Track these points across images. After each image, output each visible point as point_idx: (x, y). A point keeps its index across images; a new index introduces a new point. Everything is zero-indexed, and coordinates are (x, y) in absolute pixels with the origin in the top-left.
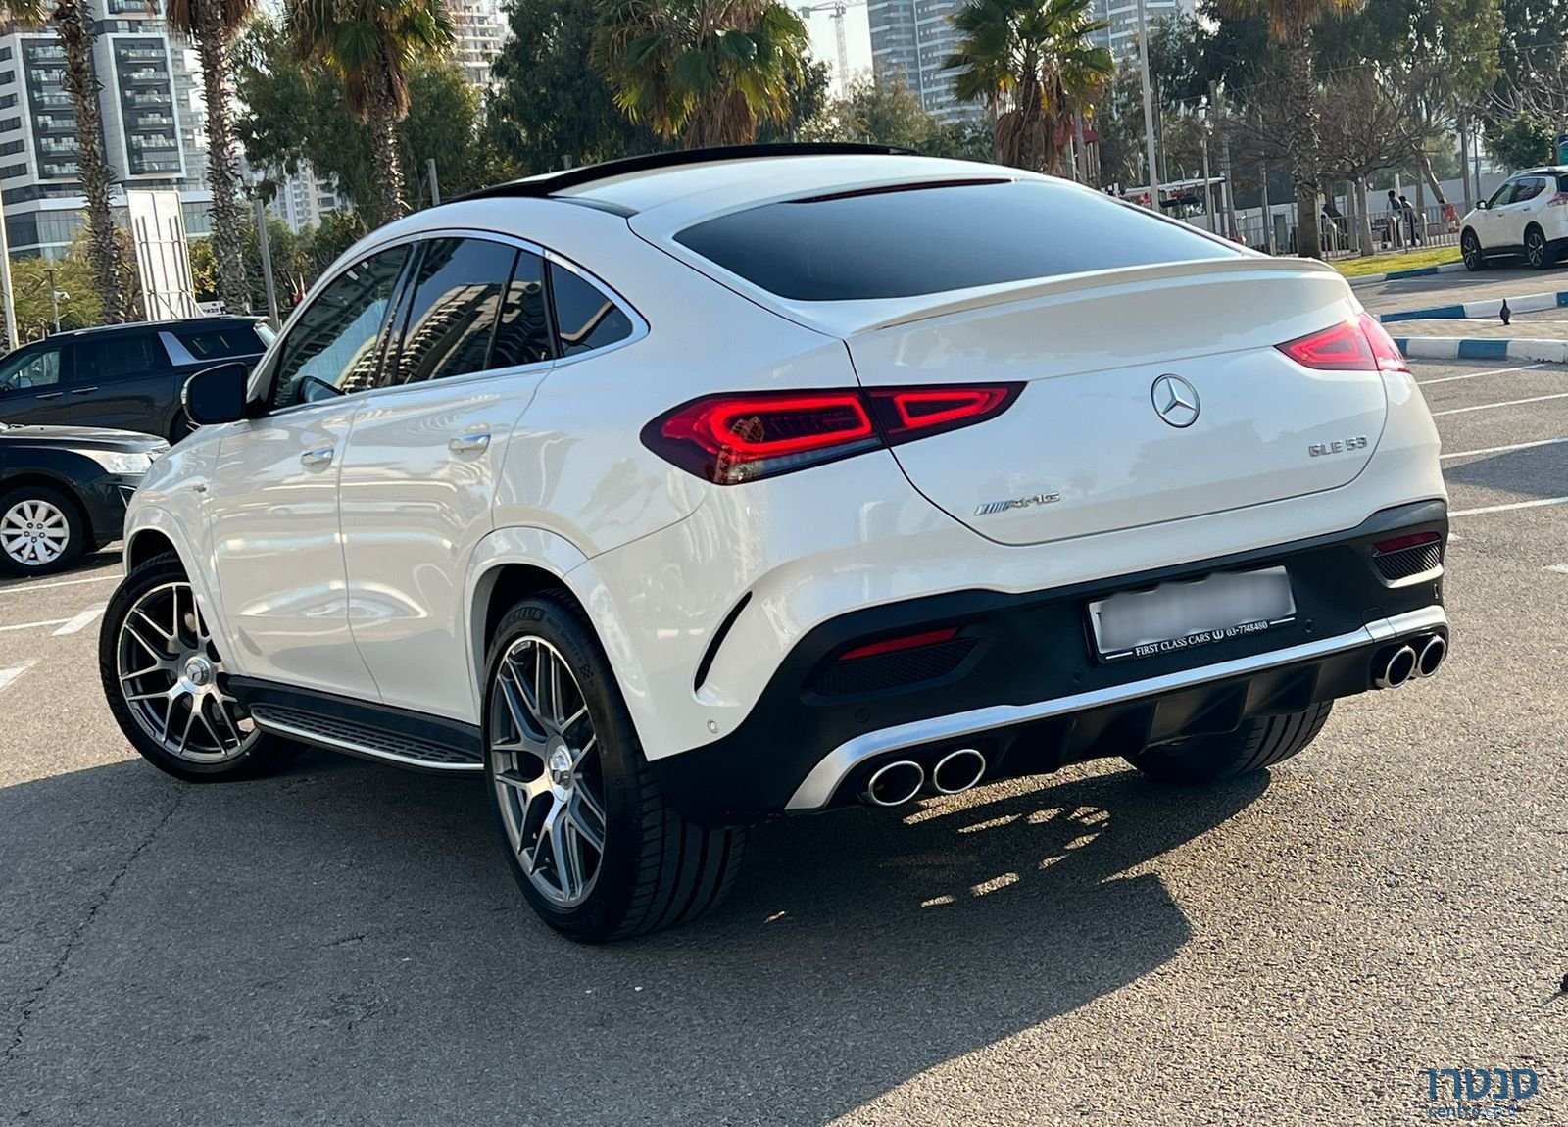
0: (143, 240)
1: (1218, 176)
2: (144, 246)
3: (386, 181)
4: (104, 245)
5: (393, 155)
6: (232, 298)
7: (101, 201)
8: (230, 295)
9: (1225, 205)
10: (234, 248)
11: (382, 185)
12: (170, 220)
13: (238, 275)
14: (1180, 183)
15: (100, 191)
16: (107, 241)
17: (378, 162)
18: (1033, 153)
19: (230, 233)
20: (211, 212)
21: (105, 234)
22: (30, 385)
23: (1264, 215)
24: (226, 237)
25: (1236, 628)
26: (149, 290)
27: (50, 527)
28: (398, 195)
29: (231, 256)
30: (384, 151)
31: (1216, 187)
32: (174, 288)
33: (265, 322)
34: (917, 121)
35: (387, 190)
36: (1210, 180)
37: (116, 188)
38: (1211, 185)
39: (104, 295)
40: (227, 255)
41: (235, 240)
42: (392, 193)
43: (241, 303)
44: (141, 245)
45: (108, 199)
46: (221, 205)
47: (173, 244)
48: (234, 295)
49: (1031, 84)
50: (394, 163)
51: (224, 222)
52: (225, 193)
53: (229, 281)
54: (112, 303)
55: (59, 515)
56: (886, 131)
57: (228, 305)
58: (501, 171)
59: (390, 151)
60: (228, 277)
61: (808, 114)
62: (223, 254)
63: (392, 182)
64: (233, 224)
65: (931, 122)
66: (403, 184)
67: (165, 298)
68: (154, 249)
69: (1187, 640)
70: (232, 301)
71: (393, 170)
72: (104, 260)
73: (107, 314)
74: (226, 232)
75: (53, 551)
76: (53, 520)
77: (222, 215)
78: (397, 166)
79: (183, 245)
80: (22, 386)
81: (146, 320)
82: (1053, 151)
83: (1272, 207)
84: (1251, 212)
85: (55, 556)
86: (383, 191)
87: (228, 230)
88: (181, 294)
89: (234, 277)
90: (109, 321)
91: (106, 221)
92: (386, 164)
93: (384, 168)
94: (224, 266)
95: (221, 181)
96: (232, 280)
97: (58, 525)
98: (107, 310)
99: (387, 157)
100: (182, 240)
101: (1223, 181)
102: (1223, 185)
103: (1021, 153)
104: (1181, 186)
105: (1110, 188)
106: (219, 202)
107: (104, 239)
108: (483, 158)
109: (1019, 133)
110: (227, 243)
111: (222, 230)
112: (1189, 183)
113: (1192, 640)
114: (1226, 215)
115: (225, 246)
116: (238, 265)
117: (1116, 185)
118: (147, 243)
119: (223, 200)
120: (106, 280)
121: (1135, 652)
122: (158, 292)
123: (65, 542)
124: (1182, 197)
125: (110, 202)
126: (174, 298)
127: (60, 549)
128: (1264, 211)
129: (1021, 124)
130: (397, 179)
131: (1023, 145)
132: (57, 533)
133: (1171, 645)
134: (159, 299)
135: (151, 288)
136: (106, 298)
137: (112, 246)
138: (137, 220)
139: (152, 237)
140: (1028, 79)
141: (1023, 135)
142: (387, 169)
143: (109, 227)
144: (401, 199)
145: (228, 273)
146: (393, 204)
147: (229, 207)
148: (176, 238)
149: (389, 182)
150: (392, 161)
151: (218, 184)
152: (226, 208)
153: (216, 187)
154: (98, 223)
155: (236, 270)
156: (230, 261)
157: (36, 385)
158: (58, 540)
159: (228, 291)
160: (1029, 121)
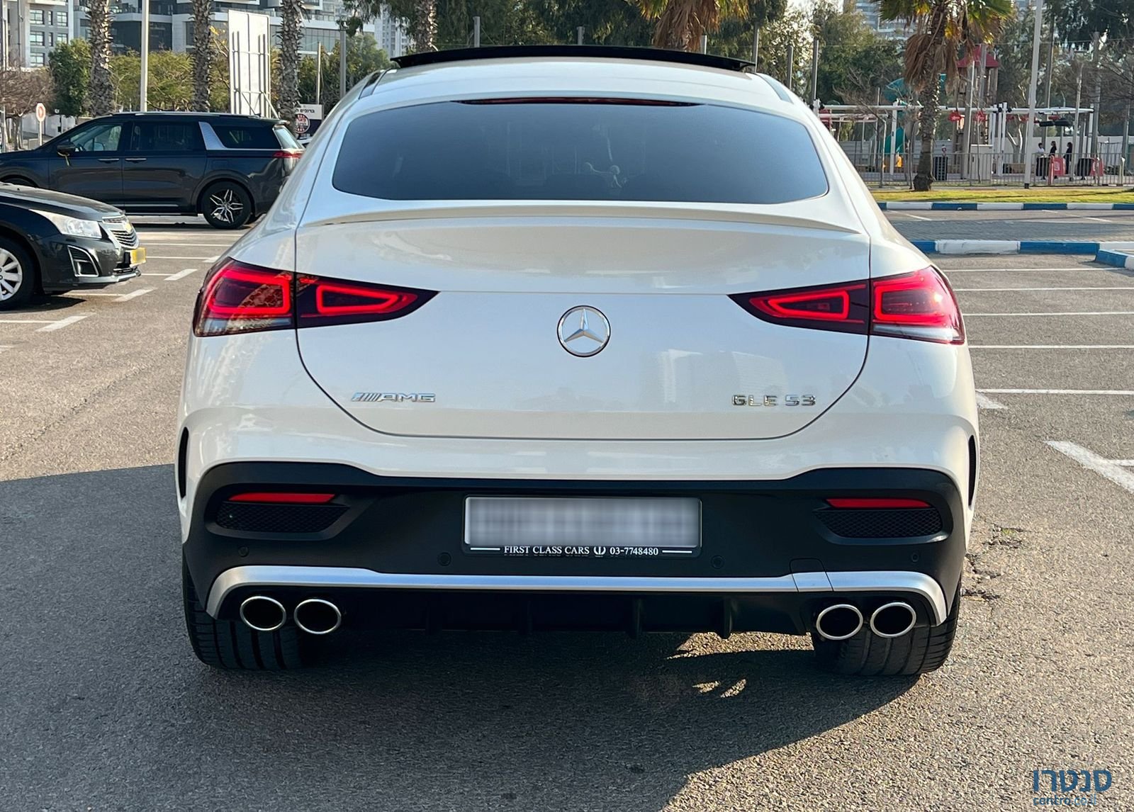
0: (236, 49)
1: (1089, 108)
2: (236, 54)
3: (424, 28)
4: (201, 49)
5: (431, 8)
6: (285, 103)
7: (203, 15)
8: (284, 100)
9: (1091, 131)
10: (293, 64)
11: (420, 31)
12: (259, 37)
13: (293, 86)
14: (1057, 109)
15: (203, 7)
16: (204, 47)
17: (420, 12)
18: (933, 70)
19: (291, 52)
20: (279, 34)
21: (203, 41)
22: (102, 150)
23: (1124, 143)
24: (288, 55)
25: (621, 548)
26: (235, 88)
27: (7, 271)
28: (431, 40)
29: (289, 70)
30: (425, 5)
31: (1084, 117)
32: (255, 89)
33: (285, 124)
34: (859, 34)
35: (423, 35)
36: (1079, 109)
37: (271, 11)
38: (1080, 114)
39: (196, 87)
40: (286, 69)
41: (293, 58)
42: (426, 38)
43: (292, 108)
44: (234, 53)
45: (209, 14)
46: (287, 30)
47: (259, 56)
48: (288, 101)
49: (940, 15)
50: (431, 15)
51: (287, 43)
52: (291, 20)
53: (285, 89)
54: (201, 94)
55: (16, 263)
56: (835, 39)
57: (282, 108)
58: (535, 33)
59: (430, 5)
60: (285, 86)
61: (772, 17)
62: (284, 68)
63: (428, 29)
64: (294, 46)
65: (870, 37)
66: (436, 32)
67: (247, 96)
68: (244, 58)
69: (563, 549)
70: (285, 105)
71: (430, 20)
72: (199, 61)
73: (197, 102)
74: (288, 51)
75: (8, 292)
76: (10, 266)
77: (287, 38)
78: (433, 17)
79: (266, 57)
80: (95, 150)
81: (230, 112)
82: (954, 71)
83: (1130, 137)
84: (1113, 139)
85: (9, 296)
86: (420, 35)
87: (290, 49)
88: (260, 95)
89: (290, 87)
90: (198, 108)
91: (205, 31)
92: (425, 15)
93: (423, 17)
94: (283, 77)
95: (290, 11)
96: (288, 89)
97: (14, 271)
98: (198, 100)
99: (427, 9)
100: (266, 53)
101: (1091, 112)
102: (1091, 115)
103: (923, 68)
104: (1057, 111)
105: (1001, 105)
106: (286, 27)
107: (202, 44)
108: (523, 21)
109: (925, 52)
110: (288, 60)
111: (285, 49)
112: (1064, 110)
113: (568, 550)
114: (1090, 139)
115: (286, 62)
116: (294, 78)
117: (1005, 104)
118: (238, 52)
119: (289, 26)
120: (199, 77)
121: (503, 549)
122: (242, 90)
123: (18, 286)
124: (1057, 120)
125: (209, 16)
126: (255, 97)
127: (13, 290)
128: (1124, 139)
129: (927, 46)
130: (432, 27)
131: (926, 63)
132: (13, 277)
133: (544, 549)
134: (242, 97)
135: (237, 87)
136: (197, 90)
137: (207, 51)
138: (233, 34)
139: (244, 48)
140: (938, 10)
141: (927, 54)
142: (425, 19)
143: (207, 35)
144: (433, 43)
145: (285, 83)
146: (426, 46)
147: (293, 32)
148: (262, 52)
149: (425, 29)
150: (430, 13)
151: (287, 13)
152: (291, 33)
153: (285, 15)
154: (199, 32)
155: (291, 81)
156: (288, 74)
157: (106, 150)
158: (13, 284)
159: (284, 97)
160: (934, 44)
